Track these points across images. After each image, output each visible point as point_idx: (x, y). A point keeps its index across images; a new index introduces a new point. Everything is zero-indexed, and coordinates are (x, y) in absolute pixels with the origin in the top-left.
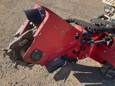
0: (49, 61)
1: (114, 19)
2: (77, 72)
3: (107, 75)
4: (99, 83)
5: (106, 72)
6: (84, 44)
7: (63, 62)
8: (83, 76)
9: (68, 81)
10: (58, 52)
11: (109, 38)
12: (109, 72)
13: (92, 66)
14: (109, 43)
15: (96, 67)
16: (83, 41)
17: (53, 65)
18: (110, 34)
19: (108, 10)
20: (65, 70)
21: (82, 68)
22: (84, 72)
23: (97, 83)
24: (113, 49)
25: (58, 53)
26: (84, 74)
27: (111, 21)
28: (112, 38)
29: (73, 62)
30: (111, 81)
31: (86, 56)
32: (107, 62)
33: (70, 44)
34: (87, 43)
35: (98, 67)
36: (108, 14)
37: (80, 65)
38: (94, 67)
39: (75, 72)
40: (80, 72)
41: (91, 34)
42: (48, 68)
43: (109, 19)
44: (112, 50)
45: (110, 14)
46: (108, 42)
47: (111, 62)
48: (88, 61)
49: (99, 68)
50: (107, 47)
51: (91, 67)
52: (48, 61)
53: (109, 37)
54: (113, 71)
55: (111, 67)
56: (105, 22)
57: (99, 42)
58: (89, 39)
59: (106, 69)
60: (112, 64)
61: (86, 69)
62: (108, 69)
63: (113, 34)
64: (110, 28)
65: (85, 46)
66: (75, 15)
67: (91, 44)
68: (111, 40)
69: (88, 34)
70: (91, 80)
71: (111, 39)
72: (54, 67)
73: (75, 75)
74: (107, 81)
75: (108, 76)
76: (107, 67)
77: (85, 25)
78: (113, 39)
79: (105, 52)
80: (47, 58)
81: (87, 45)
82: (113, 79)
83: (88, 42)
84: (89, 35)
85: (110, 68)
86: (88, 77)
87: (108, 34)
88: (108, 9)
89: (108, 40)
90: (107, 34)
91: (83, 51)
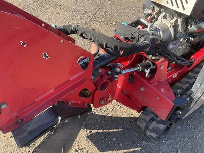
0: (22, 120)
1: (158, 27)
2: (94, 131)
3: (148, 133)
4: (135, 150)
5: (147, 128)
6: (102, 76)
7: (52, 121)
8: (106, 137)
9: (77, 151)
10: (41, 98)
11: (148, 63)
12: (151, 127)
13: (124, 116)
14: (150, 73)
15: (130, 118)
16: (100, 71)
17: (29, 129)
18: (151, 56)
19: (150, 11)
20: (61, 136)
21: (105, 121)
22: (107, 130)
23: (131, 149)
24: (157, 83)
25: (42, 100)
26: (108, 133)
27: (152, 30)
28: (154, 64)
29: (79, 117)
30: (156, 143)
31: (109, 100)
32: (147, 108)
33: (69, 80)
34: (108, 75)
35: (133, 118)
36: (149, 18)
37: (101, 116)
38: (127, 118)
39: (90, 132)
40: (100, 131)
41: (114, 57)
42: (19, 137)
43: (149, 27)
44: (154, 86)
45: (153, 19)
46: (147, 72)
47: (154, 108)
48: (116, 107)
49: (135, 119)
50: (146, 81)
51: (121, 118)
52: (20, 121)
53: (150, 62)
54: (158, 124)
55: (155, 117)
56: (139, 32)
57: (133, 72)
58: (112, 66)
59: (146, 122)
60: (156, 112)
61: (112, 122)
62: (150, 121)
63: (156, 56)
64: (146, 44)
65: (104, 81)
66: (96, 20)
67: (116, 76)
68: (153, 67)
69: (109, 58)
70: (120, 143)
71: (152, 65)
72: (30, 133)
73: (91, 137)
74: (149, 144)
75: (150, 134)
76: (148, 118)
77: (97, 39)
78: (156, 66)
79: (142, 89)
80: (15, 114)
81: (108, 79)
82: (159, 138)
83: (109, 73)
84: (112, 58)
85: (152, 120)
86: (115, 139)
87: (148, 56)
88: (150, 9)
89: (148, 67)
90: (145, 55)
91: (102, 92)
